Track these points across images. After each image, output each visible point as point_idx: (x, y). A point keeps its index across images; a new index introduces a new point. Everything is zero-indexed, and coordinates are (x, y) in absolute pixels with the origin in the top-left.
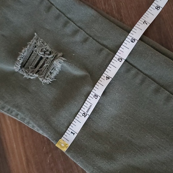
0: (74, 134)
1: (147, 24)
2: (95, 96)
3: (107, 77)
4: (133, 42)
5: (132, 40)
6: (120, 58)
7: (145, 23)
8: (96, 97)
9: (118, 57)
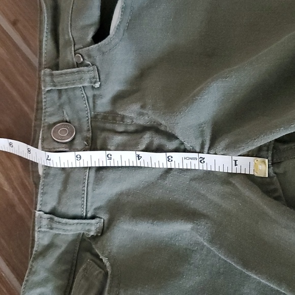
0: (236, 161)
1: (48, 156)
2: (170, 160)
3: (139, 159)
4: (80, 156)
5: (79, 159)
6: (108, 158)
7: (49, 159)
8: (170, 158)
9: (108, 161)
